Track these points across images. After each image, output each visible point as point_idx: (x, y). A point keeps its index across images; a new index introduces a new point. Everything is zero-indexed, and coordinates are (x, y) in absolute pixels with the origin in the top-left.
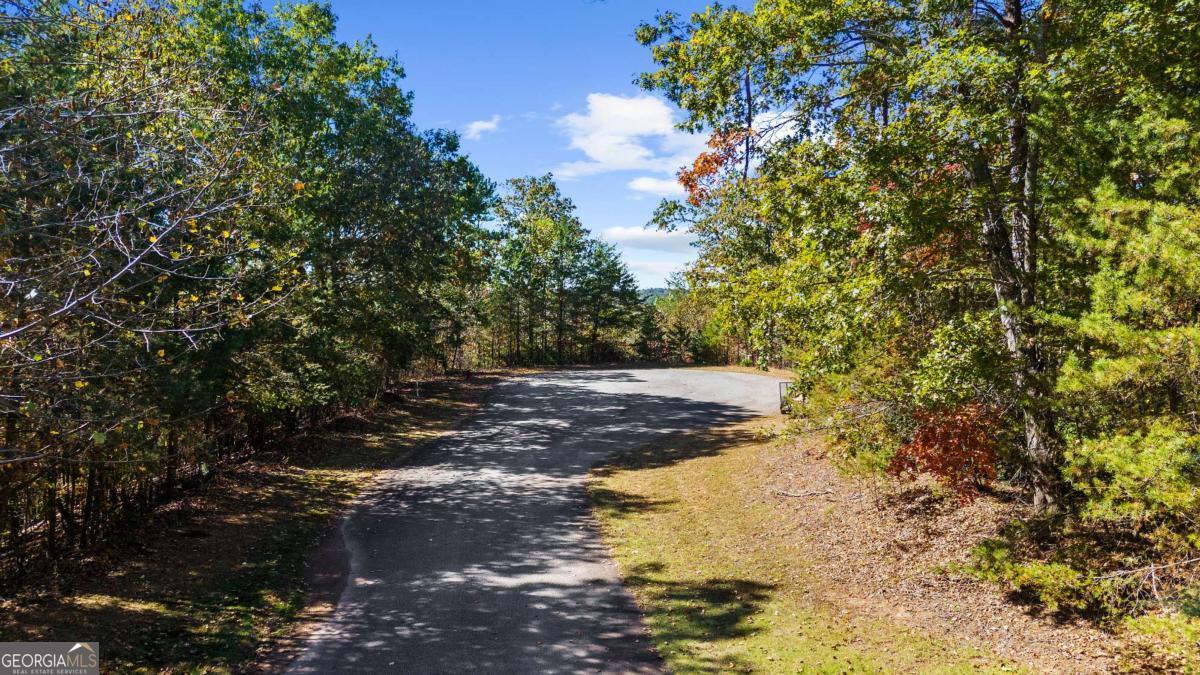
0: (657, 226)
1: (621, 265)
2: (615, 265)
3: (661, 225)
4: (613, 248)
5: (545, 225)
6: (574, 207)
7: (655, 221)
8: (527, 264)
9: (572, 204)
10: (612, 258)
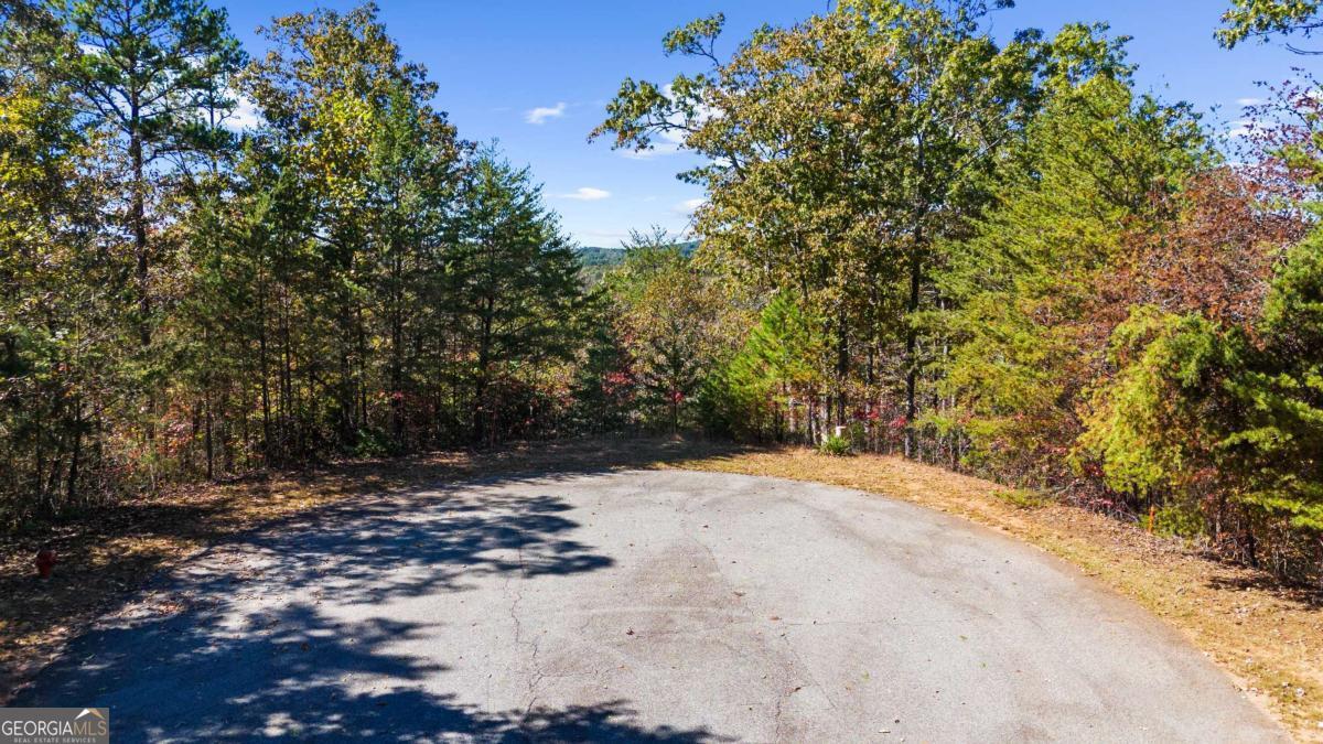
0: (613, 137)
1: (542, 216)
2: (528, 215)
3: (623, 133)
4: (522, 177)
5: (352, 113)
6: (435, 87)
7: (609, 125)
8: (292, 210)
9: (428, 79)
10: (521, 199)
